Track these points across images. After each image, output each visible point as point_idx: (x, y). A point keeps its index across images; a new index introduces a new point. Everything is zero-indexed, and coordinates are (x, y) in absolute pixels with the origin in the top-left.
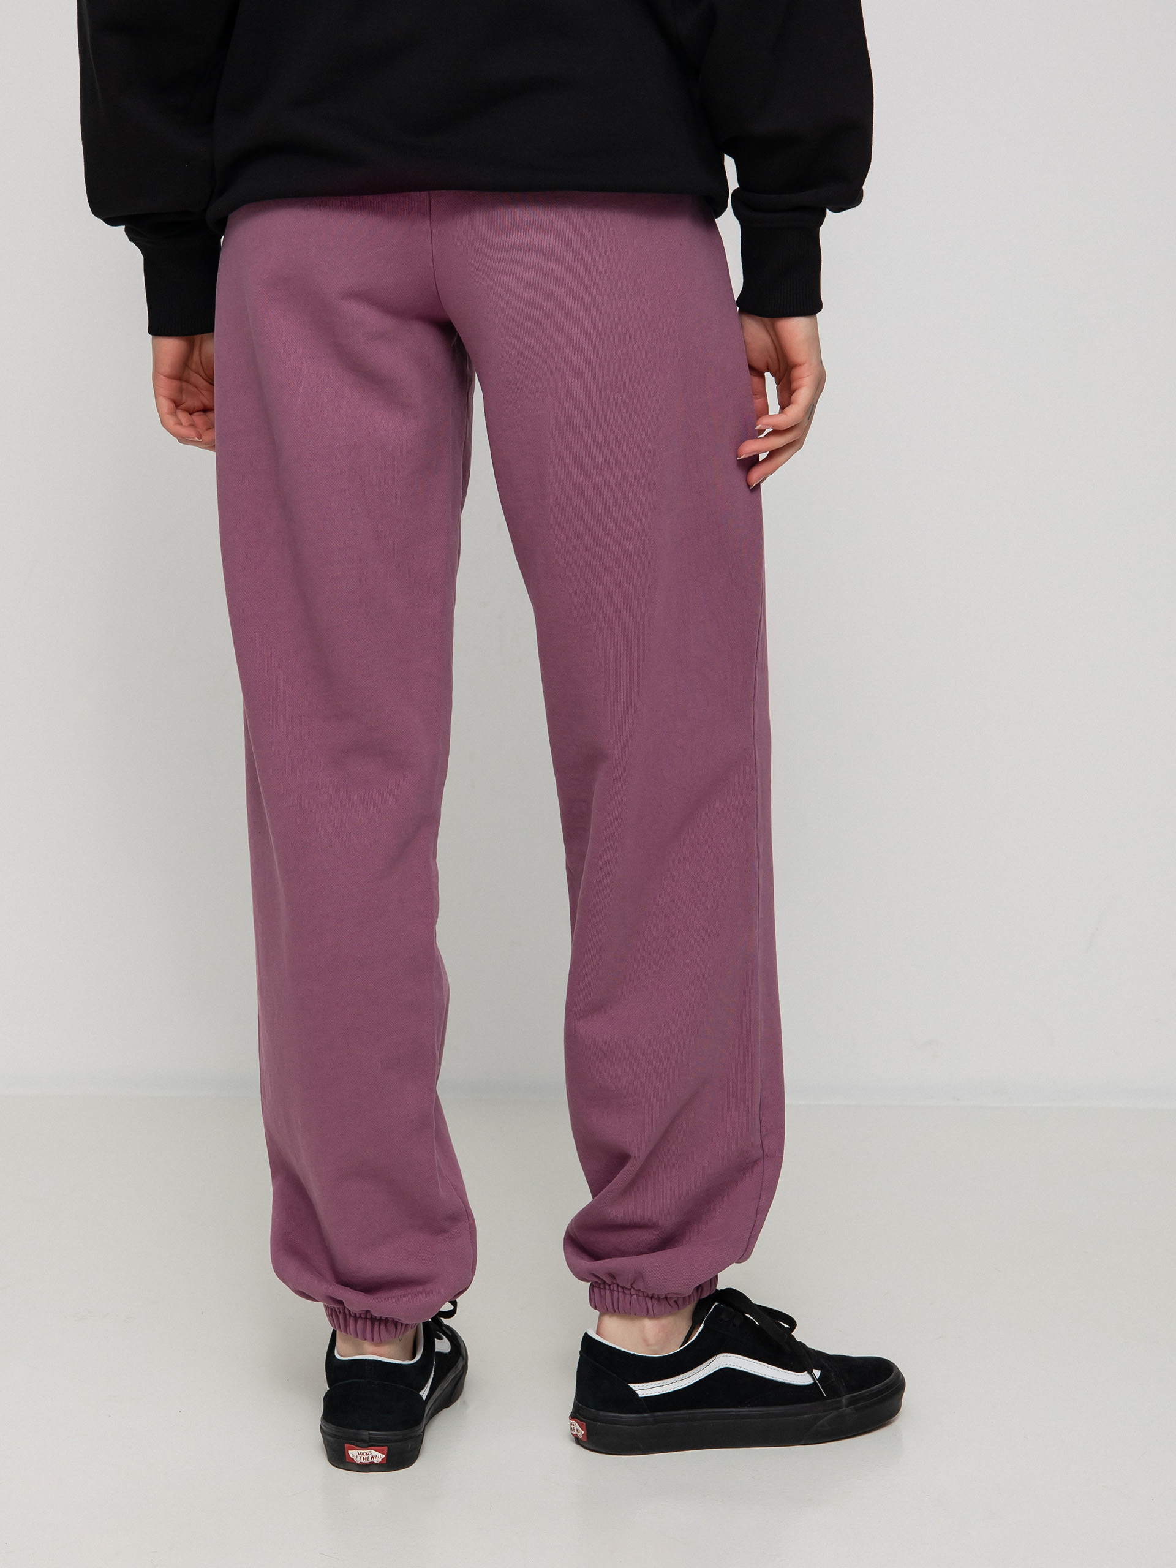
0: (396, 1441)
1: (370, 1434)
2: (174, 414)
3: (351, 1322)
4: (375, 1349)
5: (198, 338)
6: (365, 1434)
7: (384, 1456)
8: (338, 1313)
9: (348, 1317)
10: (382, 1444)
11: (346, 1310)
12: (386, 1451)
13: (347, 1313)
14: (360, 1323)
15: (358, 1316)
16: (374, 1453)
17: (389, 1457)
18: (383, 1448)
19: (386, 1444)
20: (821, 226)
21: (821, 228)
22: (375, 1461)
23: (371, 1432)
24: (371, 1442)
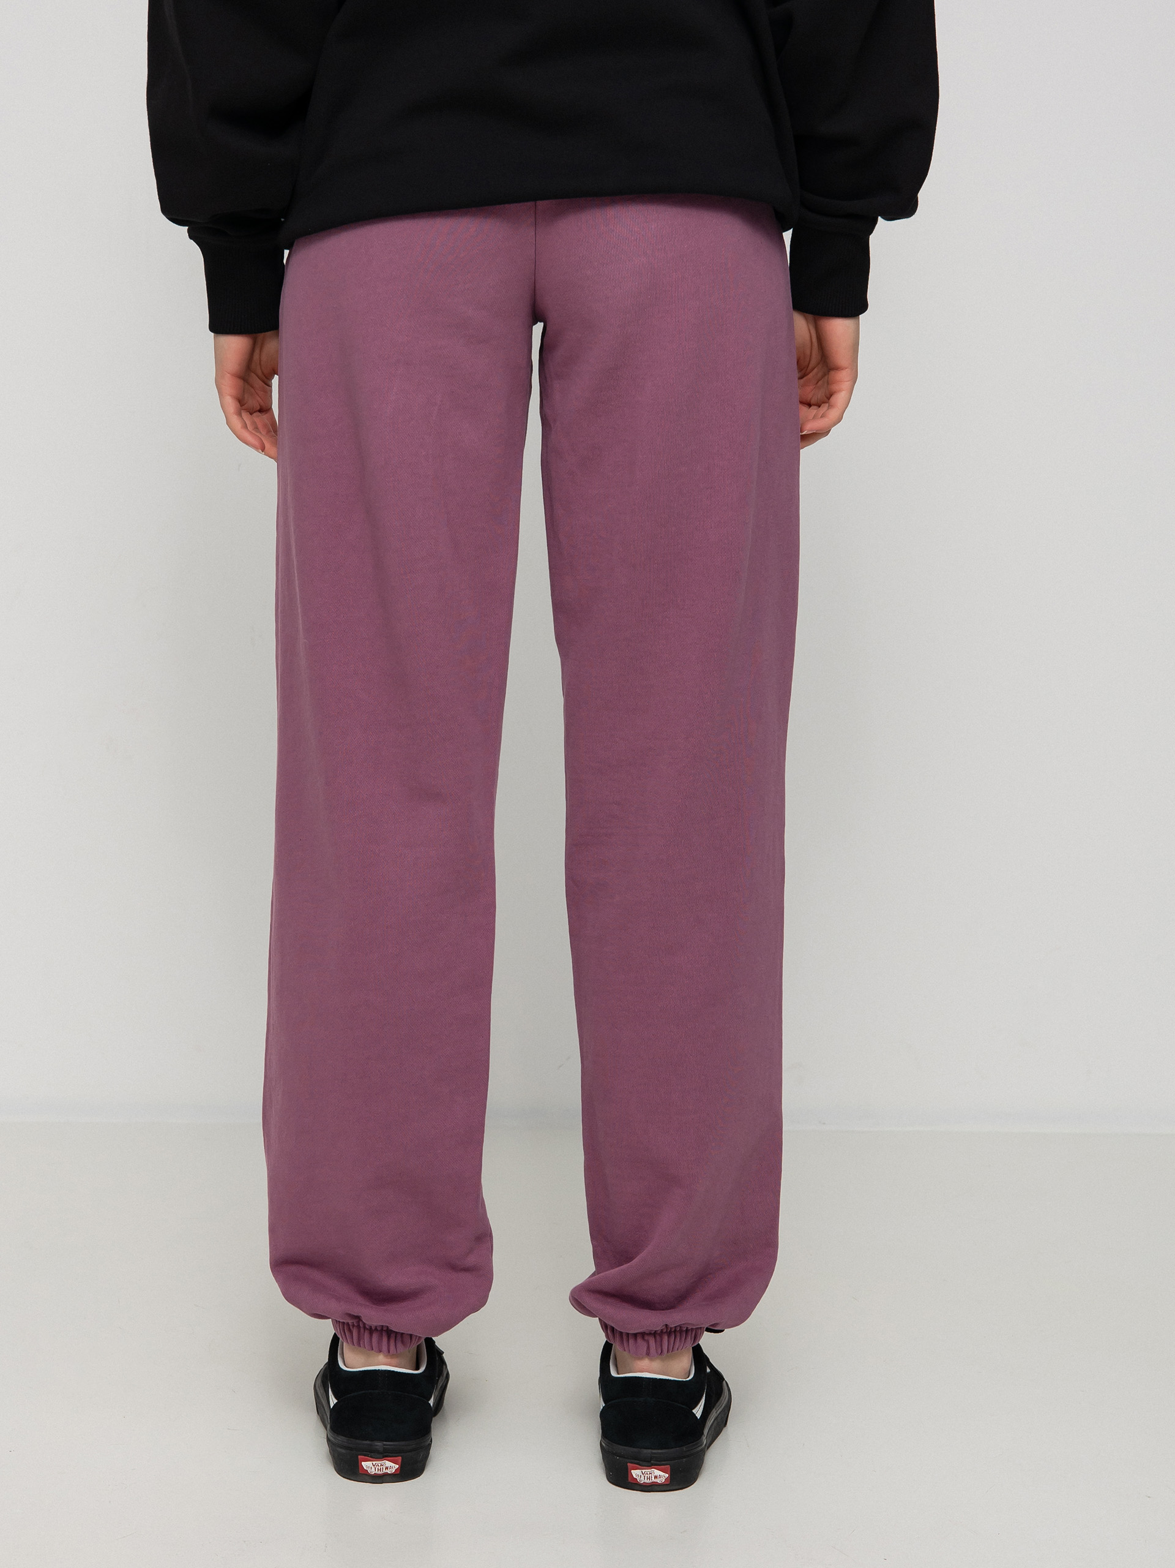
0: (410, 1451)
1: (384, 1445)
2: (239, 414)
3: (367, 1335)
4: (389, 1360)
5: (261, 336)
6: (379, 1445)
7: (398, 1466)
8: (351, 1327)
9: (362, 1330)
10: (396, 1455)
11: (361, 1323)
12: (400, 1461)
13: (361, 1325)
14: (375, 1337)
15: (373, 1328)
16: (388, 1464)
17: (402, 1467)
18: (397, 1458)
19: (400, 1454)
20: (871, 234)
21: (870, 236)
22: (389, 1471)
23: (385, 1443)
24: (386, 1453)
